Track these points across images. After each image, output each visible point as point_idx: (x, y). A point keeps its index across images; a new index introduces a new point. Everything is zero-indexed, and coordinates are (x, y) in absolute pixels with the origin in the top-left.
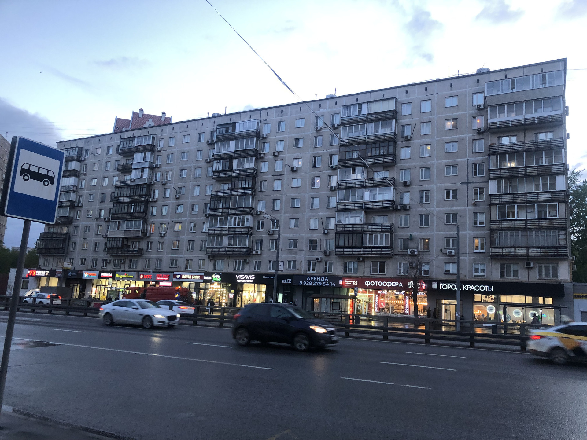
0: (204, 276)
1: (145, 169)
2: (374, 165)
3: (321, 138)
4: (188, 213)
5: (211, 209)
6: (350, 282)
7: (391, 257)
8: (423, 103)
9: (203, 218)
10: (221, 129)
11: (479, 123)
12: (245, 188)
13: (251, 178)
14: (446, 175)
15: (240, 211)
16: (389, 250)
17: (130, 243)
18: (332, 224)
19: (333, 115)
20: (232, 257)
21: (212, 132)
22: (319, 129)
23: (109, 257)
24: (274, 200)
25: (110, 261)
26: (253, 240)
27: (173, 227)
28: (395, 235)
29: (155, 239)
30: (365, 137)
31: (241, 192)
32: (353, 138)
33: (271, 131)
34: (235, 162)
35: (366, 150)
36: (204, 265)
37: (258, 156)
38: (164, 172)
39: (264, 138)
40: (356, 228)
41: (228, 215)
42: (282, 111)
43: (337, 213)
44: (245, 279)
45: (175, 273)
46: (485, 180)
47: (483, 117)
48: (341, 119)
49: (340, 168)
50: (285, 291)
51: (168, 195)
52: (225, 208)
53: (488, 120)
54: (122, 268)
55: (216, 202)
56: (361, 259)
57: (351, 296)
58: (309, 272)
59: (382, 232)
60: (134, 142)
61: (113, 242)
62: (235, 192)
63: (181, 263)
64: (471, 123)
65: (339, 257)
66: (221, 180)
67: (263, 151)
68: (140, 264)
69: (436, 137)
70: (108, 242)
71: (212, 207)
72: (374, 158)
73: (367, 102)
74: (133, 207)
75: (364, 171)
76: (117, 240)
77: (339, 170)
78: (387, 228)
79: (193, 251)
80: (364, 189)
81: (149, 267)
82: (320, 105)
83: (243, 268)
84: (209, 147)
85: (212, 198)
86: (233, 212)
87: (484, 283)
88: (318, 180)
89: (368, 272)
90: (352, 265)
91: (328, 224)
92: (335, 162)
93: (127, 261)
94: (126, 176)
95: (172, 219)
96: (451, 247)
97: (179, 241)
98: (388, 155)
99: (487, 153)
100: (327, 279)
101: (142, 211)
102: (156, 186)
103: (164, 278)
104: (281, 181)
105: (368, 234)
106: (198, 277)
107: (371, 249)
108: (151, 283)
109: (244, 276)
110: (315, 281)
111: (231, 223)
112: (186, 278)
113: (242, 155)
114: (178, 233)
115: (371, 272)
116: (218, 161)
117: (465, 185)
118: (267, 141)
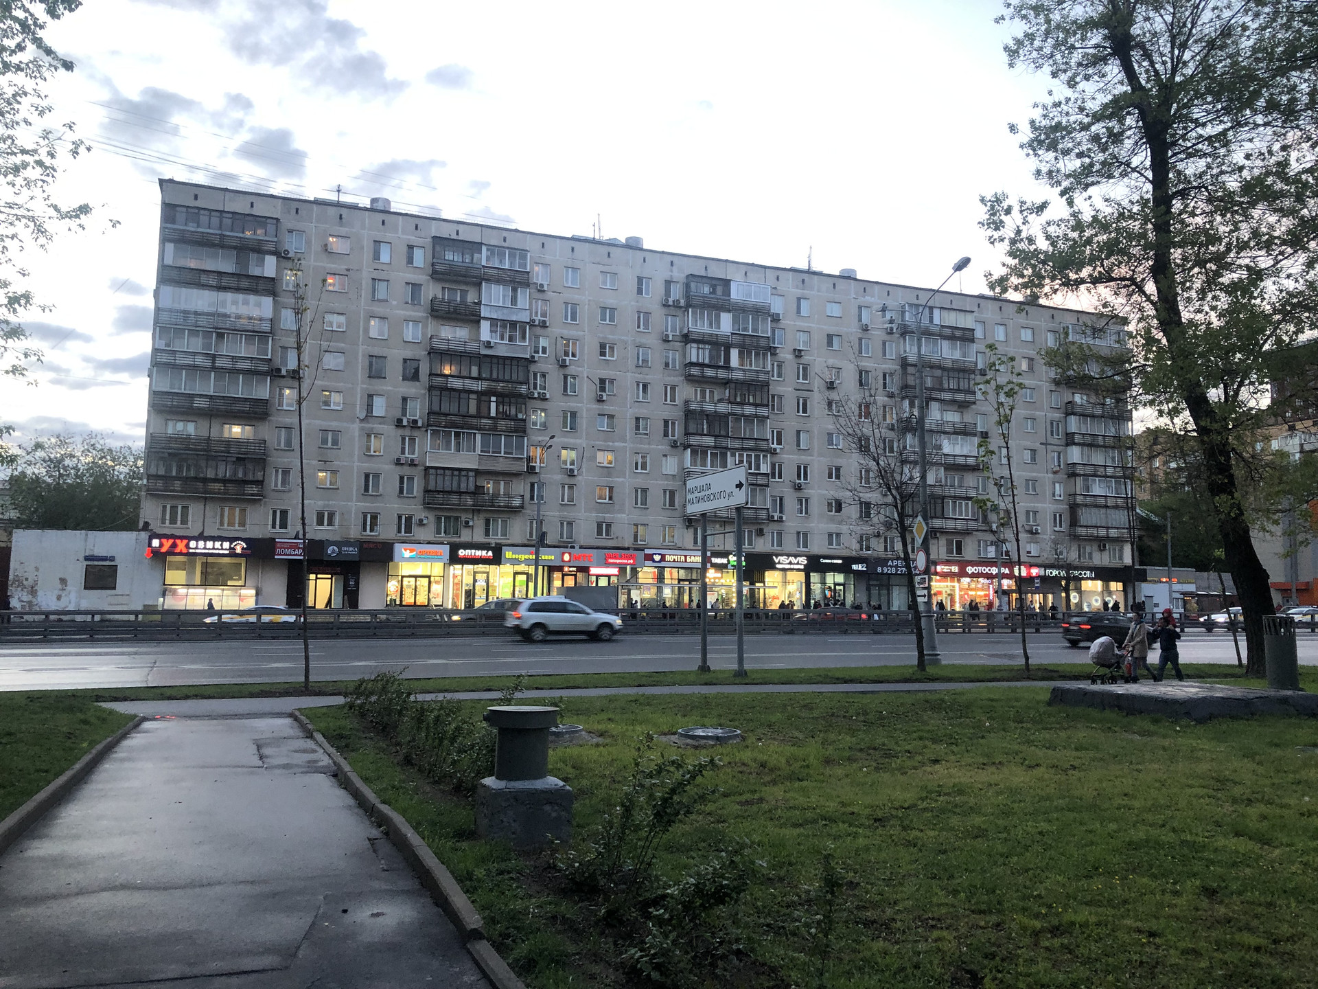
0: (713, 557)
4: (627, 434)
5: (687, 434)
7: (970, 533)
8: (996, 327)
12: (756, 405)
17: (481, 483)
19: (883, 311)
21: (667, 283)
22: (869, 327)
23: (418, 512)
27: (596, 457)
29: (552, 478)
30: (940, 358)
31: (748, 410)
33: (785, 310)
34: (733, 354)
35: (941, 378)
38: (559, 339)
39: (775, 320)
40: (934, 490)
41: (727, 448)
44: (790, 563)
45: (647, 551)
46: (1063, 443)
51: (572, 391)
52: (720, 436)
55: (700, 422)
59: (968, 499)
60: (476, 255)
61: (447, 478)
62: (737, 410)
63: (622, 531)
64: (1045, 370)
72: (952, 393)
73: (941, 308)
74: (493, 404)
76: (459, 476)
79: (646, 508)
80: (942, 436)
84: (664, 311)
85: (690, 412)
92: (891, 386)
93: (477, 522)
95: (592, 443)
97: (611, 489)
99: (1065, 410)
102: (541, 366)
105: (950, 501)
106: (699, 559)
107: (954, 522)
109: (787, 559)
112: (675, 561)
113: (747, 344)
114: (607, 470)
115: (946, 553)
116: (701, 346)
117: (1044, 447)
118: (780, 326)
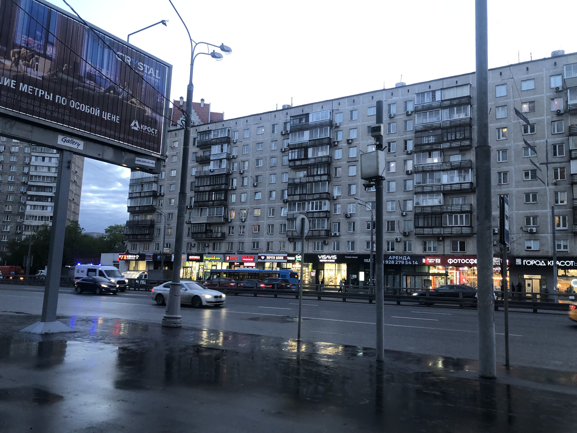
0: (287, 256)
1: (223, 160)
2: (451, 149)
3: (395, 124)
4: (266, 200)
5: (288, 195)
6: (433, 260)
7: (471, 236)
8: (497, 88)
9: (281, 204)
10: (295, 120)
11: (558, 104)
12: (321, 175)
13: (326, 165)
14: (524, 157)
15: (318, 196)
16: (470, 229)
17: (212, 228)
18: (410, 206)
19: (406, 102)
20: (312, 239)
21: (285, 123)
22: (392, 116)
23: (193, 242)
24: (350, 185)
25: (195, 244)
26: (330, 223)
27: (253, 212)
28: (474, 215)
29: (237, 223)
30: (440, 122)
31: (317, 178)
32: (428, 124)
33: (344, 120)
34: (310, 151)
35: (442, 134)
36: (284, 246)
37: (332, 144)
38: (241, 162)
39: (337, 127)
40: (434, 209)
41: (305, 200)
42: (354, 101)
43: (415, 196)
44: (327, 259)
45: (259, 255)
46: (565, 160)
47: (562, 99)
48: (415, 106)
49: (416, 152)
50: (366, 270)
51: (245, 183)
52: (303, 194)
53: (567, 102)
54: (207, 251)
55: (293, 189)
56: (440, 238)
57: (432, 273)
58: (388, 252)
59: (462, 212)
60: (210, 135)
61: (197, 227)
62: (311, 179)
63: (263, 246)
64: (549, 106)
65: (418, 237)
66: (296, 168)
67: (337, 139)
68: (224, 247)
69: (512, 120)
70: (193, 227)
71: (290, 193)
72: (451, 142)
73: (441, 89)
74: (213, 195)
75: (441, 155)
76: (201, 226)
77: (415, 154)
78: (467, 208)
79: (273, 234)
80: (442, 172)
81: (232, 249)
82: (392, 93)
83: (322, 249)
84: (283, 138)
85: (289, 184)
86: (311, 197)
87: (570, 259)
88: (392, 165)
89: (448, 250)
90: (431, 244)
91: (405, 205)
92: (410, 146)
93: (211, 245)
94: (204, 167)
95: (252, 206)
96: (532, 225)
97: (259, 226)
98: (464, 139)
99: (567, 133)
100: (409, 257)
101: (223, 198)
102: (234, 175)
103: (250, 260)
104: (355, 167)
105: (448, 215)
106: (282, 258)
107: (451, 229)
108: (236, 264)
109: (326, 257)
110: (398, 260)
111: (309, 207)
112: (270, 259)
113: (317, 144)
114: (257, 217)
115: (451, 250)
116: (294, 151)
117: (545, 166)
118: (340, 129)
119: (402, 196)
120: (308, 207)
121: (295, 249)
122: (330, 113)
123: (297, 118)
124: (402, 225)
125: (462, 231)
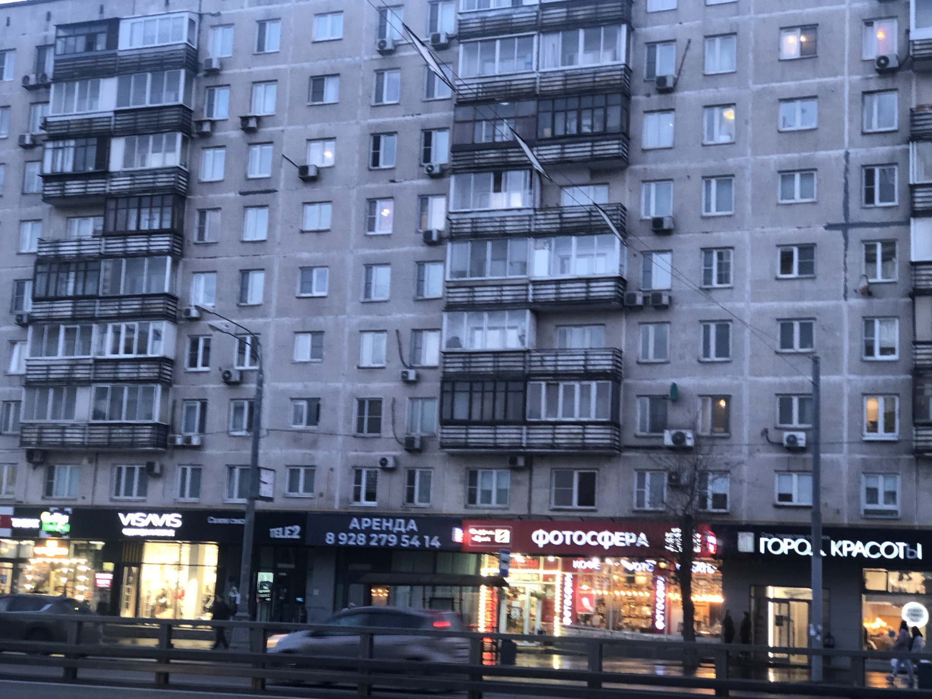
2: (562, 165)
3: (396, 75)
5: (36, 299)
6: (487, 533)
7: (614, 455)
9: (11, 329)
10: (71, 41)
11: (883, 39)
12: (150, 233)
13: (169, 200)
14: (780, 202)
15: (134, 305)
16: (608, 431)
18: (432, 350)
19: (434, 4)
20: (108, 455)
21: (41, 49)
22: (389, 46)
24: (245, 273)
26: (174, 402)
28: (626, 385)
31: (136, 244)
32: (498, 79)
33: (235, 51)
34: (118, 148)
35: (536, 117)
36: (12, 480)
37: (193, 129)
39: (213, 73)
40: (505, 363)
41: (93, 319)
43: (445, 316)
44: (151, 526)
46: (898, 216)
47: (895, 23)
48: (460, 17)
49: (454, 171)
50: (280, 566)
53: (908, 32)
55: (53, 277)
56: (520, 460)
57: (489, 577)
58: (357, 504)
59: (588, 375)
62: (116, 246)
64: (859, 41)
65: (452, 455)
66: (70, 207)
67: (210, 113)
69: (750, 82)
71: (40, 292)
72: (562, 144)
75: (531, 184)
77: (453, 178)
78: (604, 363)
80: (531, 241)
83: (143, 491)
84: (30, 97)
85: (40, 261)
86: (110, 310)
87: (895, 535)
88: (385, 211)
89: (542, 502)
90: (493, 481)
91: (416, 349)
92: (442, 153)
96: (795, 423)
98: (605, 135)
99: (906, 133)
100: (413, 525)
104: (266, 210)
105: (543, 384)
107: (550, 431)
109: (145, 518)
110: (377, 532)
111: (104, 344)
115: (553, 501)
116: (61, 144)
117: (839, 233)
118: (222, 81)
119: (408, 315)
120: (102, 342)
121: (49, 490)
122: (191, 22)
123: (78, 31)
124: (403, 415)
125: (584, 439)
